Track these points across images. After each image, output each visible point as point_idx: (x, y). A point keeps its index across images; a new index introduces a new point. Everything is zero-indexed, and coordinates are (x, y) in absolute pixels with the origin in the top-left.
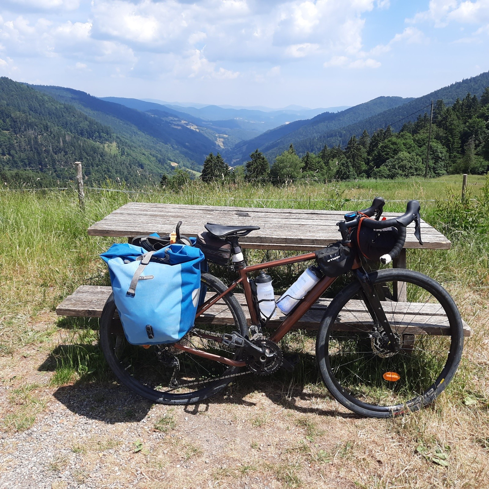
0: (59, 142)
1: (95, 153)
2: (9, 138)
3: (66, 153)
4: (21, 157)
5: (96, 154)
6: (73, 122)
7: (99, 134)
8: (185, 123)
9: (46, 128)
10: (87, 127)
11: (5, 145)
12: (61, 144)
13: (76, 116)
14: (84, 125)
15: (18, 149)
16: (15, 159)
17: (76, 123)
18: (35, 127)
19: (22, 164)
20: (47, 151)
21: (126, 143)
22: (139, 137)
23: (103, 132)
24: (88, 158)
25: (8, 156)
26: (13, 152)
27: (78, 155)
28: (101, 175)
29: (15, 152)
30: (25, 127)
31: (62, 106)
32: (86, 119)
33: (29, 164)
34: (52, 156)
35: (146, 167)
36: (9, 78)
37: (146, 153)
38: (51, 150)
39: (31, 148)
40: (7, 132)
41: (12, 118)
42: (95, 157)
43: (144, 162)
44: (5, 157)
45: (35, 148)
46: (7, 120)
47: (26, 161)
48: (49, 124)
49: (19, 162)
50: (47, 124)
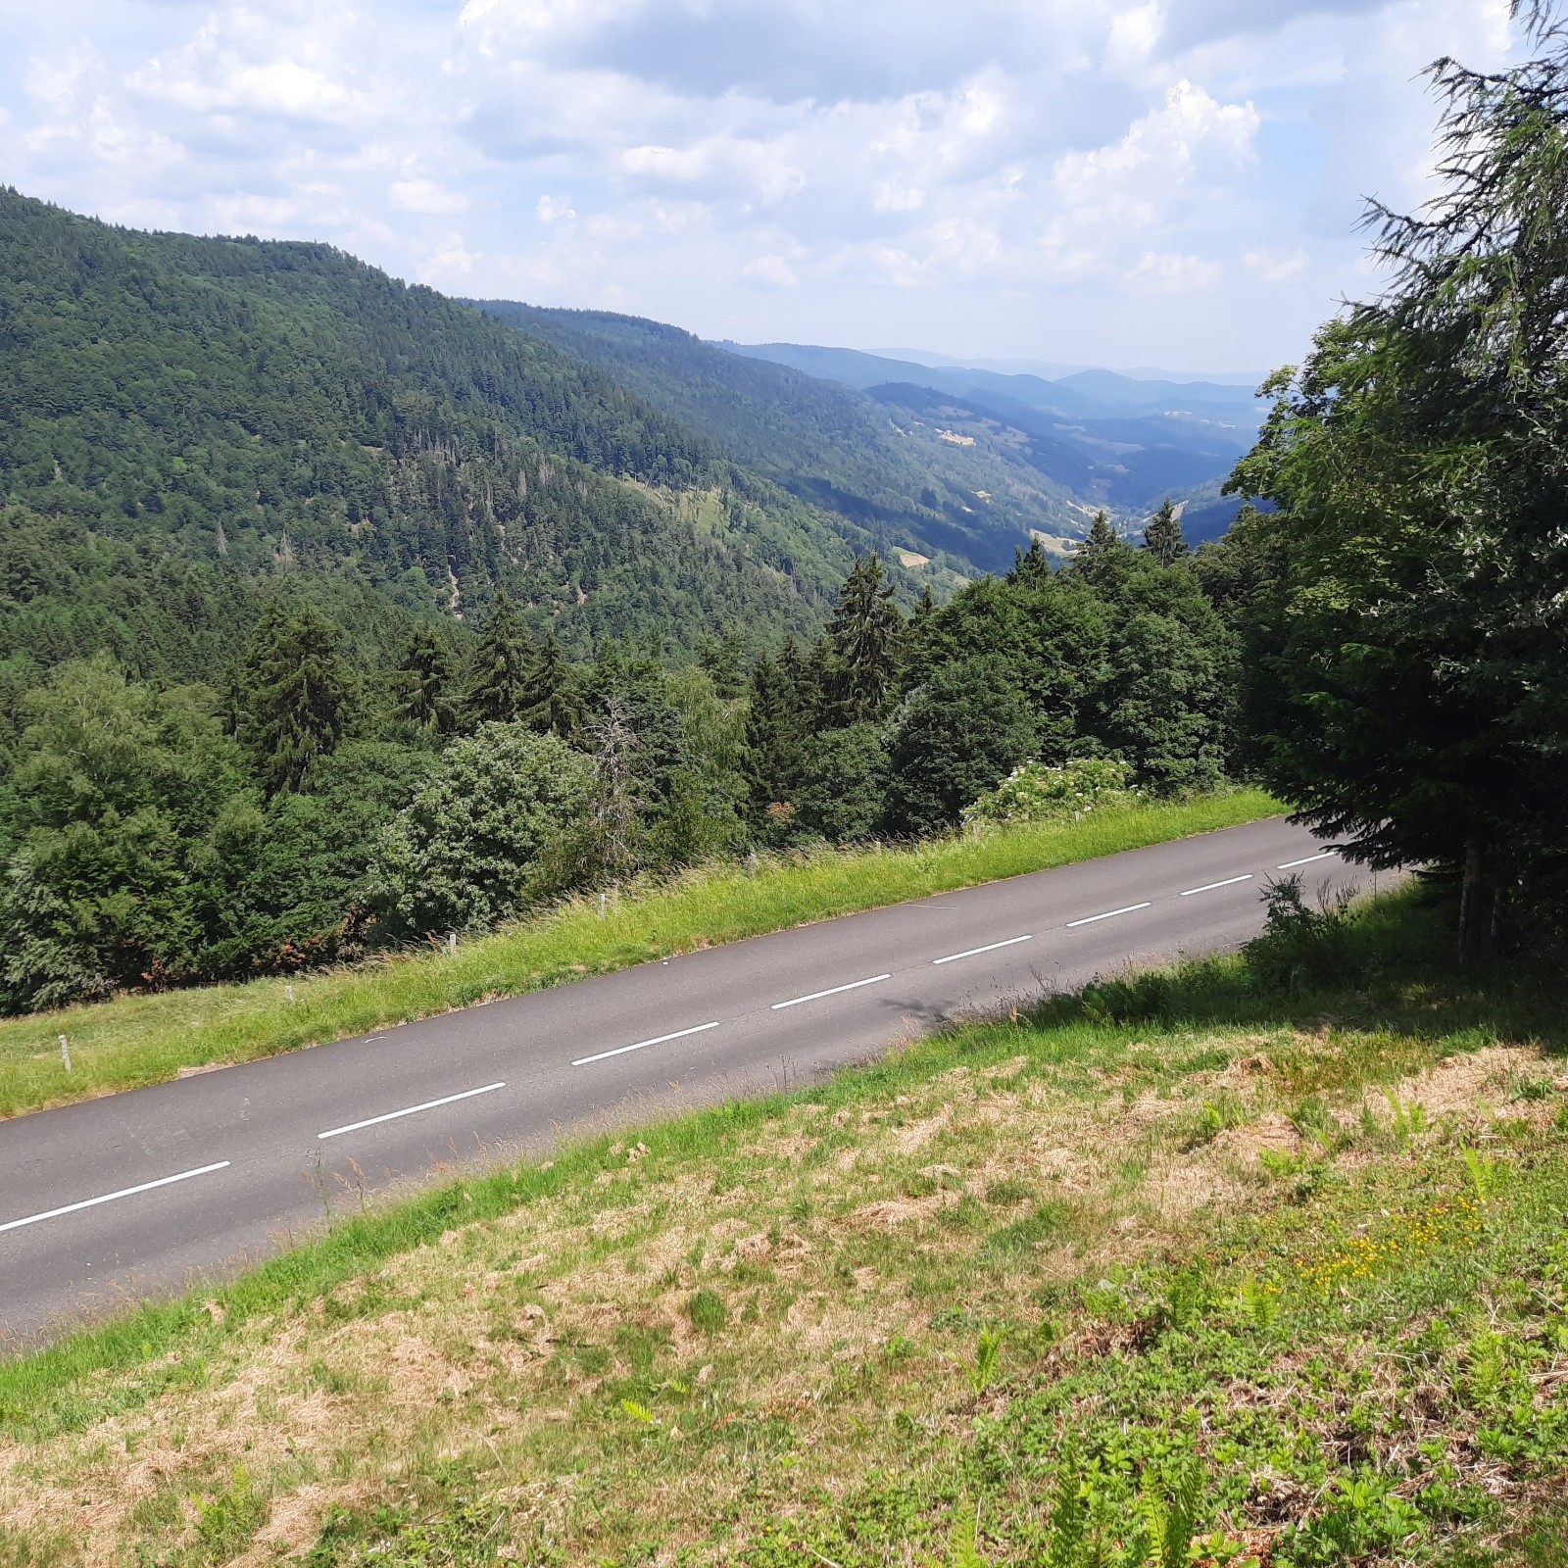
0: (515, 485)
1: (622, 520)
2: (375, 470)
3: (530, 518)
4: (403, 525)
5: (625, 526)
6: (594, 423)
7: (669, 460)
8: (991, 428)
9: (488, 442)
10: (637, 440)
11: (362, 492)
12: (523, 489)
13: (609, 405)
14: (629, 432)
15: (395, 500)
16: (384, 533)
17: (605, 426)
18: (455, 438)
19: (400, 547)
20: (478, 514)
21: (756, 490)
22: (822, 469)
23: (682, 454)
24: (599, 535)
25: (366, 522)
26: (379, 511)
27: (566, 528)
28: (626, 592)
29: (386, 512)
30: (424, 435)
31: (574, 374)
32: (638, 413)
33: (421, 551)
34: (488, 529)
35: (799, 569)
36: (434, 290)
37: (813, 525)
38: (490, 510)
39: (433, 499)
40: (374, 451)
41: (393, 409)
42: (621, 535)
43: (796, 552)
44: (355, 527)
45: (445, 503)
46: (380, 414)
47: (414, 541)
48: (498, 430)
49: (393, 542)
50: (490, 429)
